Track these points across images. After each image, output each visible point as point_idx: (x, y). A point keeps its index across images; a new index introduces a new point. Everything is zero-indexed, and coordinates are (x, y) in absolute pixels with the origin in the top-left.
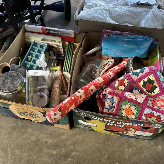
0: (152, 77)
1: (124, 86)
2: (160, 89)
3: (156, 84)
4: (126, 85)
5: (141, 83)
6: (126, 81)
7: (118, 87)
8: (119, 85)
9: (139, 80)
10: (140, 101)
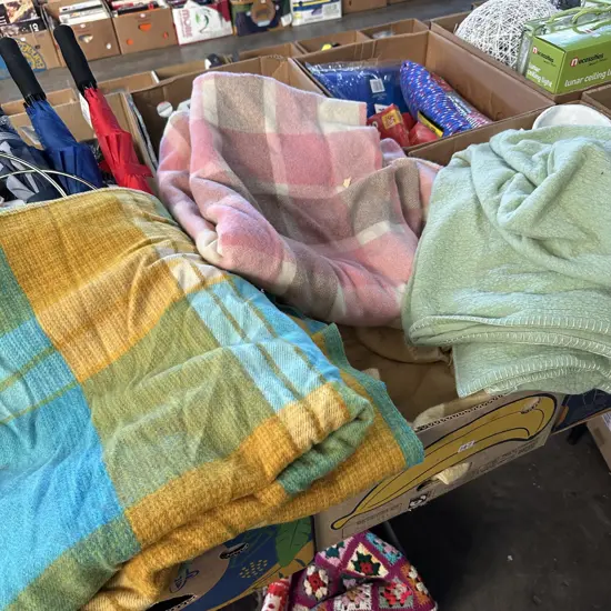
0: (361, 549)
1: (324, 585)
2: (387, 567)
3: (375, 560)
4: (326, 582)
5: (351, 567)
6: (321, 573)
7: (314, 593)
8: (315, 589)
9: (345, 563)
10: (366, 608)
